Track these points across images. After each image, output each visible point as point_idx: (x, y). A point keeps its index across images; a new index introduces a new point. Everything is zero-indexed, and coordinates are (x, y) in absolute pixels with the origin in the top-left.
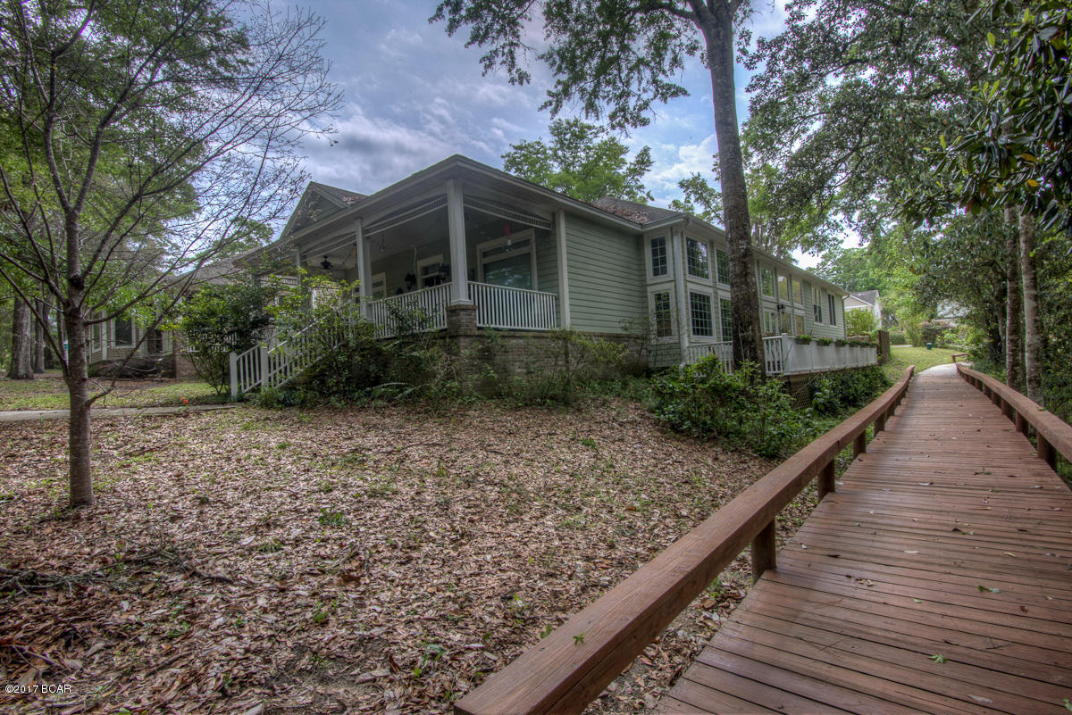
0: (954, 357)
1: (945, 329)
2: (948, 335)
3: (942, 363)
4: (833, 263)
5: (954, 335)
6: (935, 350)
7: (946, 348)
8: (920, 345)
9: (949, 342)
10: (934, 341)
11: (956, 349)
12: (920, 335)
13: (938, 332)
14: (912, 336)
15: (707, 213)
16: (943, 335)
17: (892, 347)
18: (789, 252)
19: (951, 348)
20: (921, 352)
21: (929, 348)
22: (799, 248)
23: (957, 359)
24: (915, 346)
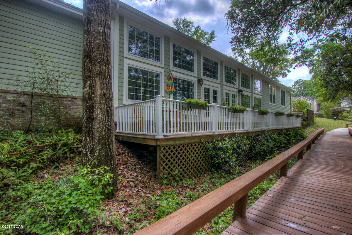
0: (347, 125)
1: (343, 111)
2: (345, 114)
3: (340, 127)
4: (299, 85)
5: (348, 114)
6: (337, 121)
7: (343, 120)
8: (331, 118)
9: (345, 117)
10: (337, 116)
11: (348, 121)
12: (330, 113)
13: (340, 112)
14: (326, 113)
15: (243, 61)
16: (342, 114)
17: (315, 118)
18: (277, 78)
19: (345, 120)
20: (330, 121)
21: (335, 119)
22: (281, 76)
23: (349, 125)
24: (328, 118)
